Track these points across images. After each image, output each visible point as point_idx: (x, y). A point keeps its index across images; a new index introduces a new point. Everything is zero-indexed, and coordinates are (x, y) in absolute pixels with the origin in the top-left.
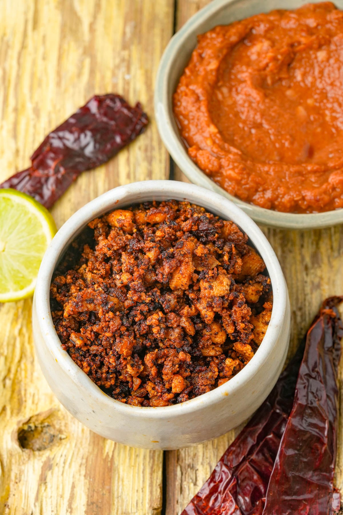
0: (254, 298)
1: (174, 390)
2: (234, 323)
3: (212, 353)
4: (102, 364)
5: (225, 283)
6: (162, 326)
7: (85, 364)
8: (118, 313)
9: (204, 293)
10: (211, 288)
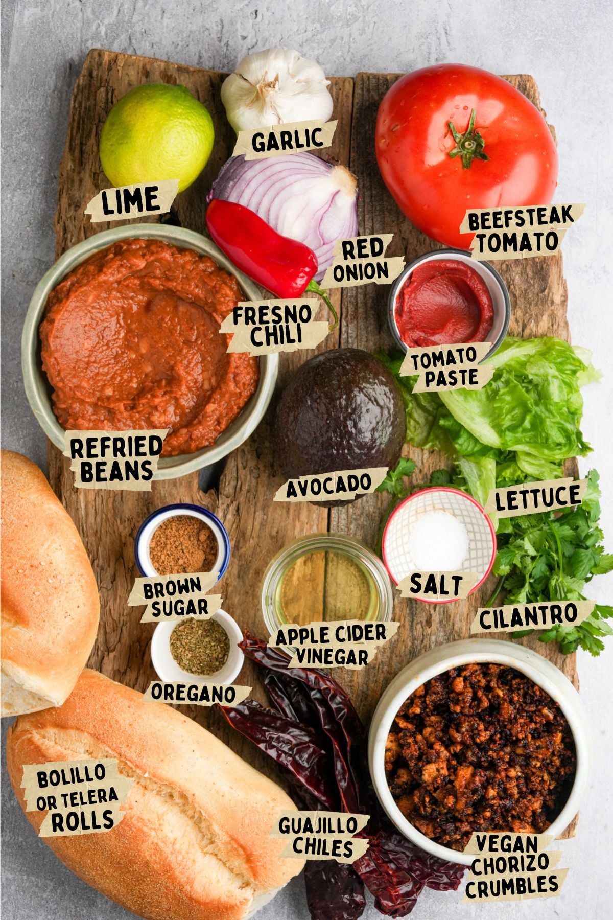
0: (402, 772)
1: (462, 679)
2: (416, 742)
3: (433, 718)
4: (524, 696)
5: (426, 775)
6: (476, 732)
7: (538, 693)
8: (514, 738)
9: (444, 765)
10: (438, 770)
